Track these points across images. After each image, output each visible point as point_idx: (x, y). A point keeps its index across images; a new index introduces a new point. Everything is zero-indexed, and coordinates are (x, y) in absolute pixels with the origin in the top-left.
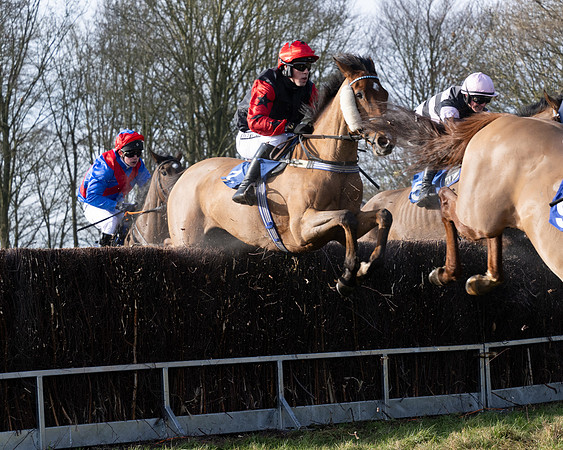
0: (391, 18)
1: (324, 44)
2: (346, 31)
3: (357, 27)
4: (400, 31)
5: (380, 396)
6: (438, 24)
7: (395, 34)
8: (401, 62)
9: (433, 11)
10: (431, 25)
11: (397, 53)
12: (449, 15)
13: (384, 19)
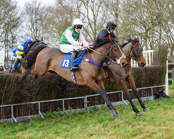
0: (27, 7)
1: (11, 13)
6: (38, 9)
8: (28, 17)
9: (37, 6)
10: (36, 9)
11: (28, 15)
12: (40, 7)
13: (25, 8)
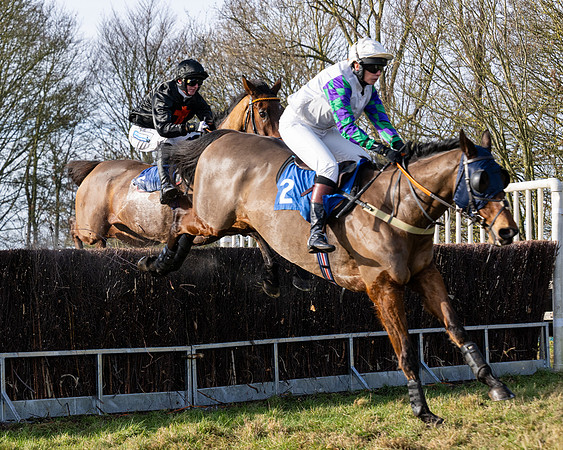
0: (111, 43)
1: (49, 65)
2: (69, 54)
3: (80, 51)
4: (119, 55)
5: (94, 393)
7: (115, 59)
8: (120, 84)
9: (151, 38)
10: (148, 51)
11: (116, 76)
12: (165, 42)
13: (105, 44)
